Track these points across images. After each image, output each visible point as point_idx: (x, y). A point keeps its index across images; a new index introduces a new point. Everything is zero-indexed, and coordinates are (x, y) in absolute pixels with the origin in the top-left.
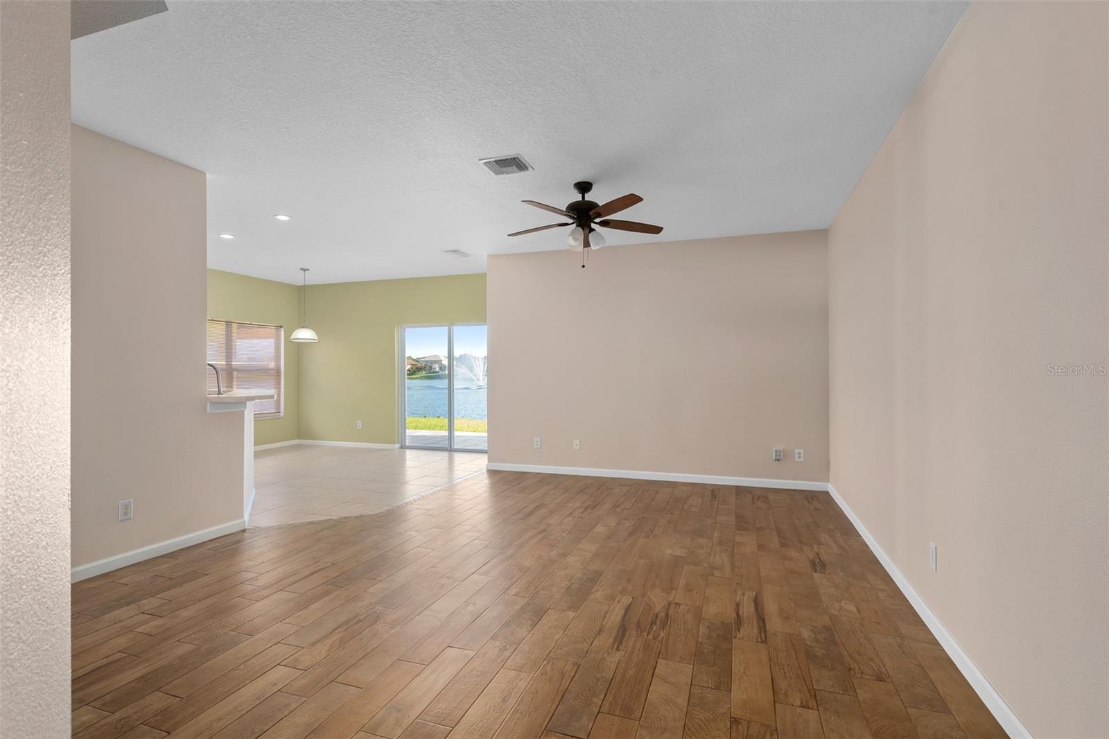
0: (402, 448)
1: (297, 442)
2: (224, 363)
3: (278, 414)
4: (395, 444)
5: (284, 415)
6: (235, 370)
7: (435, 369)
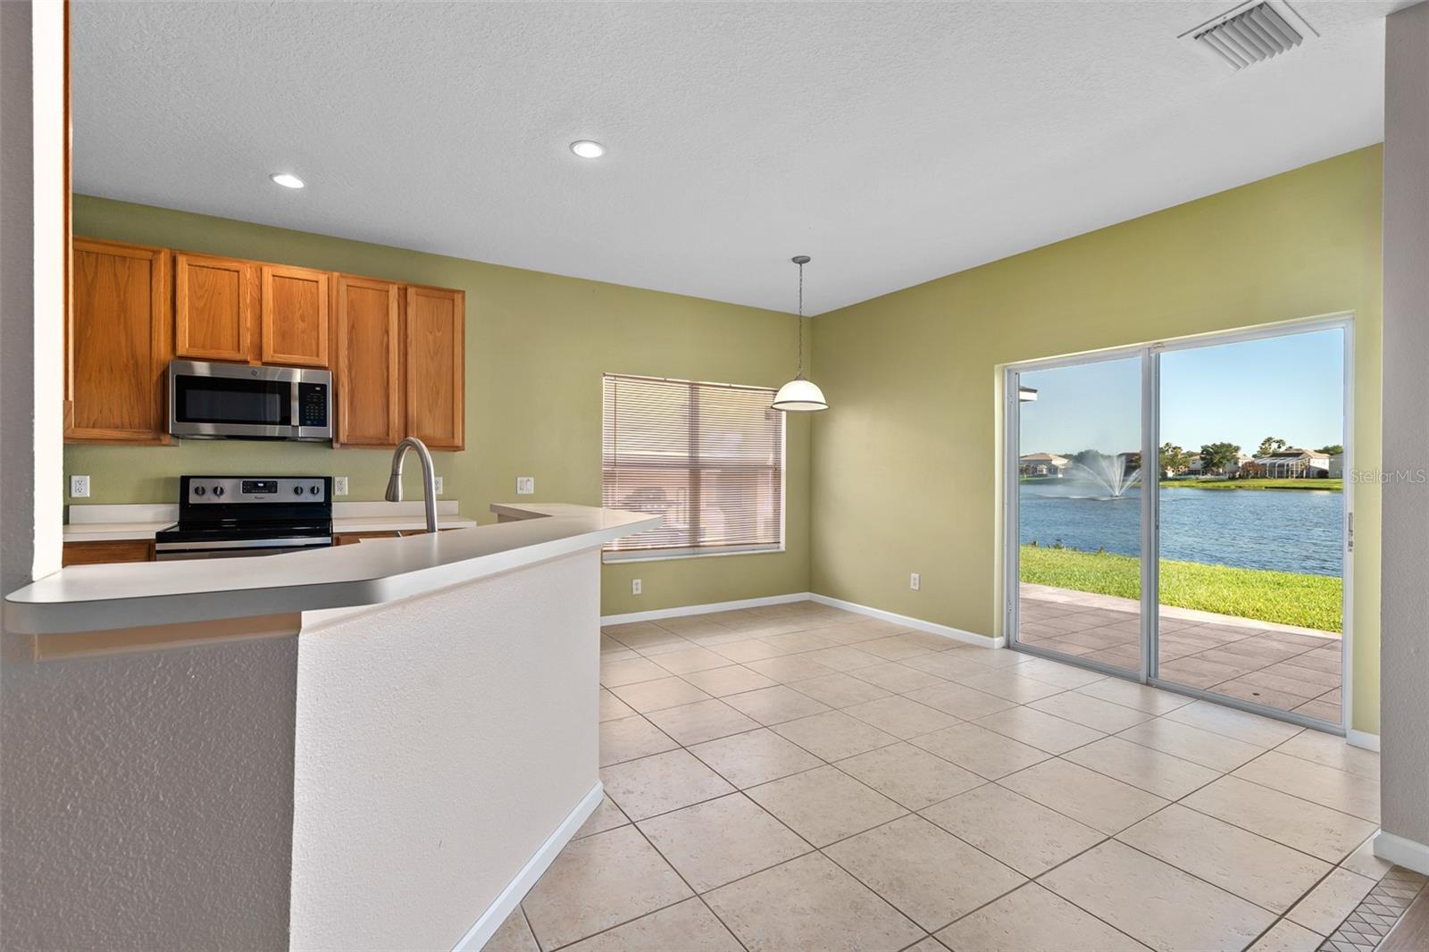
0: (1008, 646)
1: (806, 596)
2: (687, 455)
3: (776, 545)
4: (992, 636)
5: (786, 548)
6: (705, 467)
7: (1042, 471)
